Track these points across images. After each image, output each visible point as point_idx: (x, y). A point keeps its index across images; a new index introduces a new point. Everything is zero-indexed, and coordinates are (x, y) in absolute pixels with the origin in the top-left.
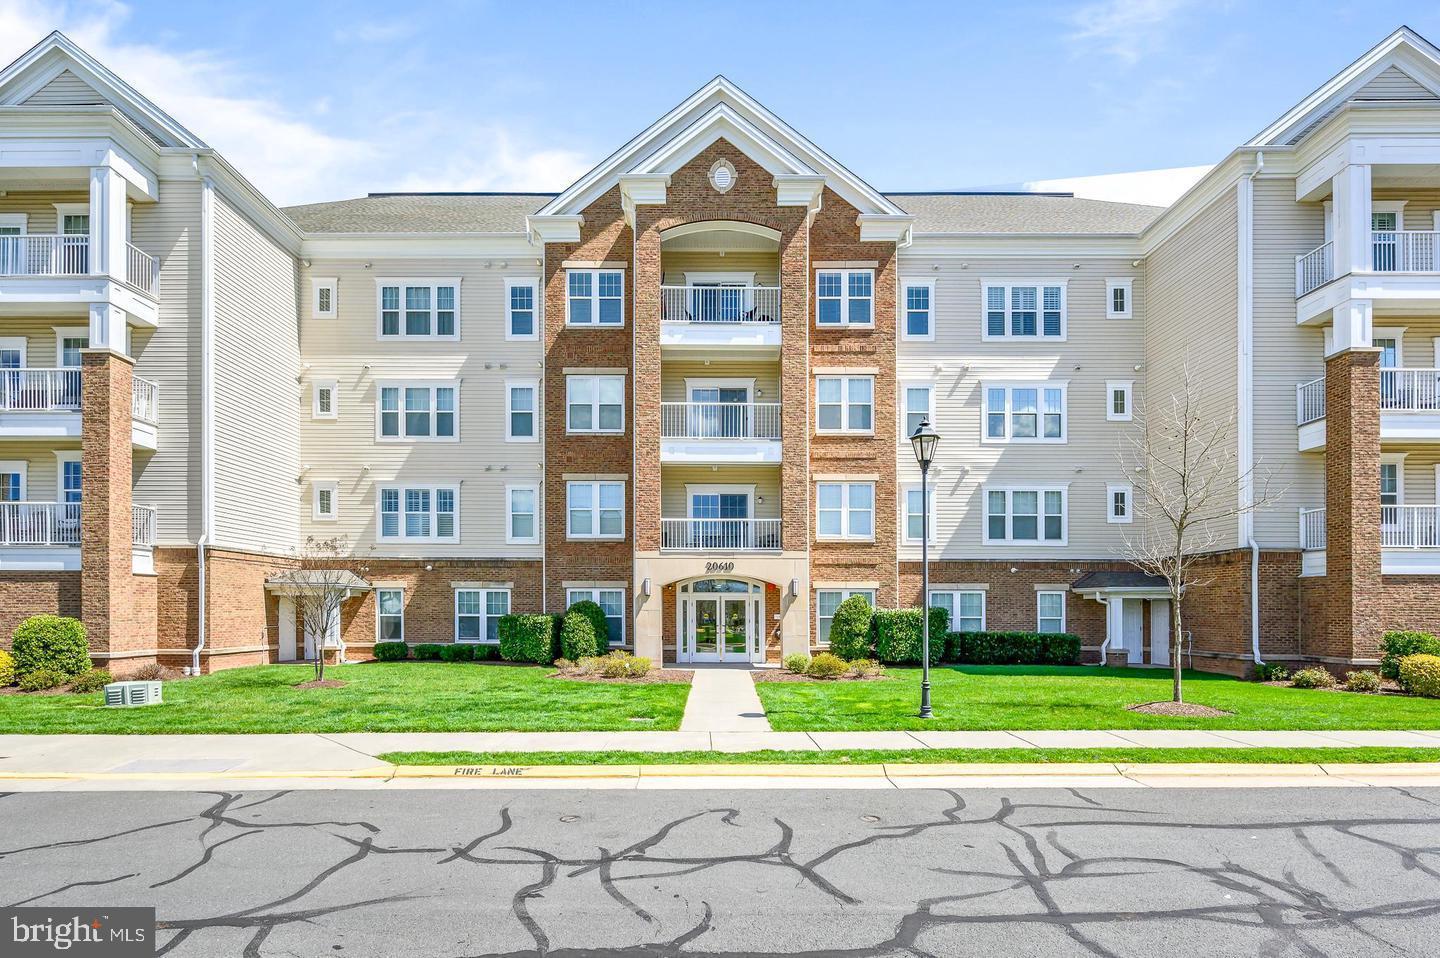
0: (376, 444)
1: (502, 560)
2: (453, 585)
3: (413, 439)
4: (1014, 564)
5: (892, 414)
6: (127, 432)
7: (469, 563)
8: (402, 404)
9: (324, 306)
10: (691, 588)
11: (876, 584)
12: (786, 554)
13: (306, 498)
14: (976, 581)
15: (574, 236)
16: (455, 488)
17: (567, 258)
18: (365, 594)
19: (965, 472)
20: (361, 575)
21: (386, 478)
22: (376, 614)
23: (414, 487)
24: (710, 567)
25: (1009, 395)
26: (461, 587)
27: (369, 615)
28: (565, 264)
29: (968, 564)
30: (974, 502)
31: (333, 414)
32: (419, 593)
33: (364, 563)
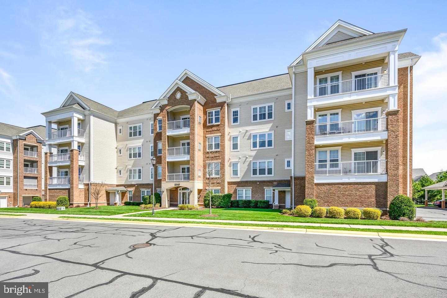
0: (128, 160)
1: (149, 184)
2: (141, 189)
3: (134, 159)
4: (259, 181)
5: (224, 145)
6: (78, 163)
7: (143, 185)
8: (132, 151)
9: (120, 132)
10: (181, 189)
11: (220, 188)
12: (190, 181)
13: (117, 172)
14: (249, 186)
15: (158, 111)
16: (141, 168)
17: (158, 117)
18: (126, 191)
19: (247, 158)
20: (125, 187)
21: (130, 167)
22: (128, 195)
23: (134, 169)
24: (175, 185)
25: (258, 136)
26: (142, 190)
27: (127, 196)
28: (157, 118)
29: (247, 182)
30: (249, 165)
31: (122, 154)
32: (135, 191)
33: (126, 185)
